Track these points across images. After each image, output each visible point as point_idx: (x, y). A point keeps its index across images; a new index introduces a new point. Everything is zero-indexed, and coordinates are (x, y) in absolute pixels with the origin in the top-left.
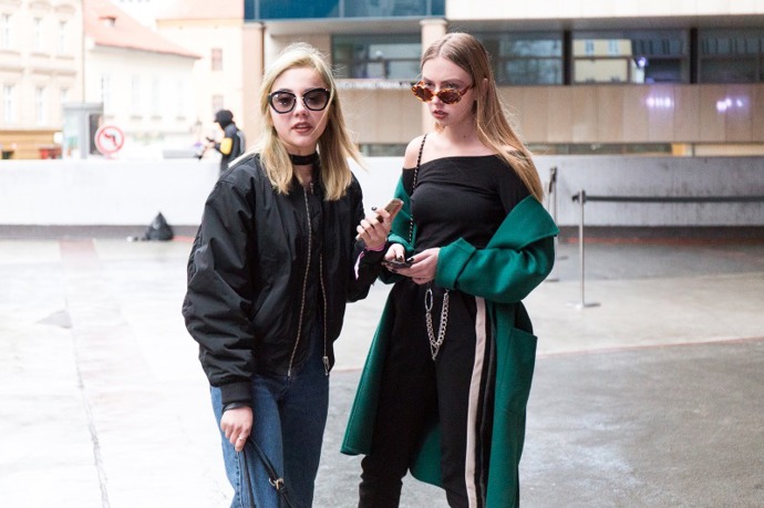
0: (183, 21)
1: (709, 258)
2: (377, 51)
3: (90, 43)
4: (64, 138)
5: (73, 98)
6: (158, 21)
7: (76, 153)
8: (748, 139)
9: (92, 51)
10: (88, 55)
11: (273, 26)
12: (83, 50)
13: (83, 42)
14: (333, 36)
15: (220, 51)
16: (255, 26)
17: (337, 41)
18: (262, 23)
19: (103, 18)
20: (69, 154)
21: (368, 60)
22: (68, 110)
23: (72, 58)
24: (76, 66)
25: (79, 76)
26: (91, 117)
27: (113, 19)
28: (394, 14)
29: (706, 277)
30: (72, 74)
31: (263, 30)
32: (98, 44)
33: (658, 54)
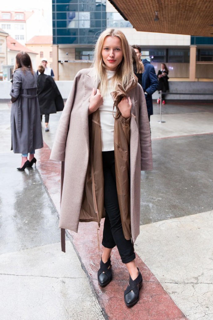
0: (32, 45)
1: (185, 108)
2: (84, 53)
3: (8, 50)
4: (3, 74)
5: (4, 64)
6: (26, 44)
7: (7, 79)
8: (180, 77)
9: (9, 52)
10: (8, 53)
11: (61, 46)
12: (7, 52)
13: (7, 50)
14: (76, 49)
15: (43, 52)
16: (56, 46)
17: (77, 50)
18: (58, 45)
19: (12, 43)
20: (5, 79)
21: (82, 55)
22: (4, 67)
23: (4, 54)
24: (5, 55)
25: (6, 58)
26: (10, 69)
27: (14, 44)
28: (88, 43)
29: (188, 114)
30: (4, 58)
31: (58, 46)
32: (10, 50)
33: (156, 55)
